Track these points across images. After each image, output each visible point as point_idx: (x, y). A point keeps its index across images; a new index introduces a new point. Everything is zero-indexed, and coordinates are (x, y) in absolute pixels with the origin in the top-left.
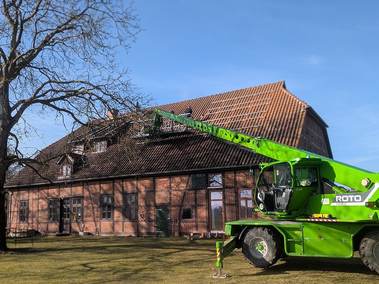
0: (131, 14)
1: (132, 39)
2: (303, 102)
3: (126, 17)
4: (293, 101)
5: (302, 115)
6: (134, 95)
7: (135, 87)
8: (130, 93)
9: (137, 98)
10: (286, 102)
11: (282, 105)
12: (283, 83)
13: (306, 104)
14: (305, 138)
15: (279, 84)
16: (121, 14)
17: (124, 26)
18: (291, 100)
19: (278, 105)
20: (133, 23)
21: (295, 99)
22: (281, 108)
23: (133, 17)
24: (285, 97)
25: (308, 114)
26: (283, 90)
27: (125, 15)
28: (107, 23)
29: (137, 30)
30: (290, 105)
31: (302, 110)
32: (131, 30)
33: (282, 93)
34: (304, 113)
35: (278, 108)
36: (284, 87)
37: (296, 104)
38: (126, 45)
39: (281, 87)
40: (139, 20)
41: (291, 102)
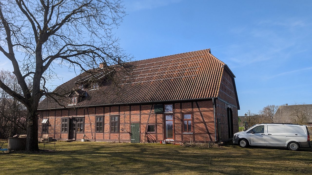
0: (120, 4)
1: (121, 20)
2: (222, 62)
3: (117, 7)
4: (216, 61)
5: (221, 70)
6: (121, 55)
7: (122, 49)
8: (118, 53)
9: (123, 56)
10: (212, 61)
11: (209, 63)
12: (209, 50)
13: (224, 63)
14: (223, 83)
15: (207, 50)
16: (114, 4)
17: (116, 12)
18: (215, 60)
19: (206, 63)
20: (122, 10)
21: (217, 60)
22: (209, 65)
23: (122, 6)
24: (211, 59)
25: (224, 69)
26: (209, 54)
27: (117, 5)
28: (106, 9)
29: (124, 14)
30: (214, 63)
31: (221, 67)
32: (121, 15)
33: (209, 56)
34: (223, 69)
35: (207, 65)
36: (210, 52)
37: (218, 63)
38: (117, 23)
39: (208, 53)
40: (125, 8)
41: (214, 62)
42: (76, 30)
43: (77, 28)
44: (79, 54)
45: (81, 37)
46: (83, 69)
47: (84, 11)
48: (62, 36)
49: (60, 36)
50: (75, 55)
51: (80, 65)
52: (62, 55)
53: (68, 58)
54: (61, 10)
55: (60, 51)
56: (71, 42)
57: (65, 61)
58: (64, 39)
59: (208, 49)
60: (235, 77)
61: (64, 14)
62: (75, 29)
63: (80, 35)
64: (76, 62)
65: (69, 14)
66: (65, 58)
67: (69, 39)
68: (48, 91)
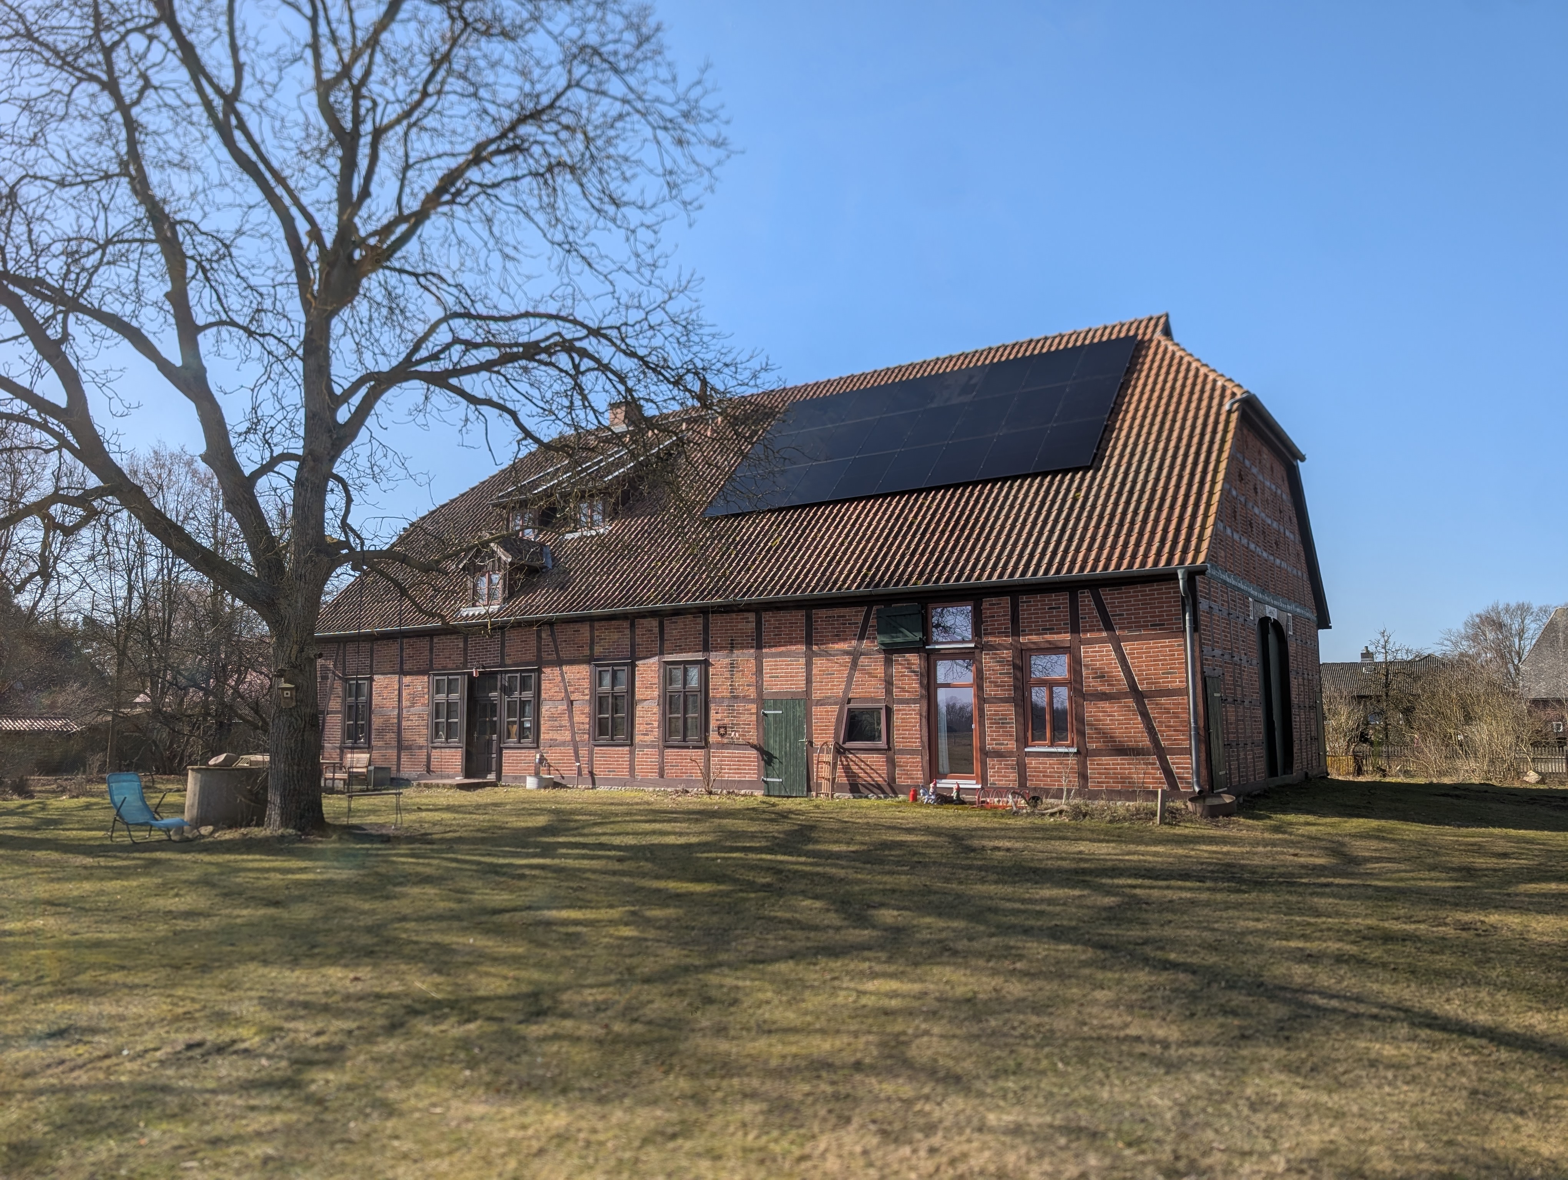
0: (702, 103)
1: (706, 179)
2: (1230, 380)
3: (686, 115)
4: (1196, 376)
5: (1227, 422)
6: (709, 356)
7: (712, 330)
8: (695, 349)
9: (719, 365)
10: (1175, 380)
11: (1163, 390)
12: (1162, 320)
13: (1239, 386)
14: (1234, 493)
15: (1152, 323)
16: (672, 105)
17: (680, 142)
18: (1192, 374)
19: (1149, 388)
20: (709, 131)
21: (1203, 370)
22: (1160, 398)
23: (709, 112)
24: (1170, 365)
25: (1244, 418)
26: (1163, 343)
27: (683, 106)
28: (633, 130)
29: (720, 153)
30: (1187, 390)
31: (1226, 407)
32: (705, 155)
33: (1161, 350)
34: (1234, 416)
35: (1150, 400)
36: (1167, 332)
37: (1208, 387)
38: (688, 199)
39: (1158, 335)
40: (727, 122)
41: (1189, 382)
42: (491, 243)
43: (496, 230)
44: (507, 359)
45: (514, 273)
46: (528, 434)
47: (526, 145)
48: (424, 275)
49: (416, 276)
50: (487, 366)
51: (514, 415)
52: (425, 367)
53: (454, 381)
54: (421, 144)
55: (417, 348)
56: (467, 303)
57: (440, 397)
58: (433, 289)
59: (1159, 318)
60: (1303, 459)
61: (432, 168)
62: (485, 234)
63: (510, 265)
64: (495, 399)
65: (453, 163)
66: (439, 380)
67: (456, 286)
68: (362, 544)
